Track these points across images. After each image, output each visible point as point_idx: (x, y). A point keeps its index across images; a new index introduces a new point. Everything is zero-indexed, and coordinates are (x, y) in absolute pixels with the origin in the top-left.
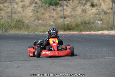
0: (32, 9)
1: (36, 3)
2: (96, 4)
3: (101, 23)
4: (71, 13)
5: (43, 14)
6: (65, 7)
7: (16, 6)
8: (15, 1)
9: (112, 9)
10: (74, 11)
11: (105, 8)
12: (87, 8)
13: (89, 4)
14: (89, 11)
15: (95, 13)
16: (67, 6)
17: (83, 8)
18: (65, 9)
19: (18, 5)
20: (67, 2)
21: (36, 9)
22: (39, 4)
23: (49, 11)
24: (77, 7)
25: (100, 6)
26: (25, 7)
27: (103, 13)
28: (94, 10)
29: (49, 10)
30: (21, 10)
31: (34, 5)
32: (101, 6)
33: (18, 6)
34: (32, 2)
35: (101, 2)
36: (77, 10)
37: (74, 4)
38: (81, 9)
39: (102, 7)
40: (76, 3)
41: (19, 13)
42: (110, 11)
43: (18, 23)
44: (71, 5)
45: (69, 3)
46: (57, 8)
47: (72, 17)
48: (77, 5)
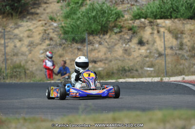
0: (44, 49)
1: (51, 39)
2: (148, 41)
3: (151, 71)
4: (105, 54)
5: (60, 56)
6: (97, 45)
7: (18, 44)
8: (18, 37)
9: (171, 48)
10: (111, 52)
11: (161, 47)
12: (132, 48)
13: (135, 40)
14: (134, 51)
15: (145, 55)
16: (100, 44)
17: (125, 47)
18: (97, 49)
19: (22, 42)
20: (101, 38)
21: (50, 49)
22: (56, 41)
23: (72, 52)
24: (116, 45)
25: (153, 44)
26: (33, 45)
27: (157, 55)
28: (143, 50)
29: (71, 49)
30: (27, 49)
31: (47, 42)
32: (156, 44)
33: (22, 45)
34: (44, 38)
35: (156, 38)
36: (117, 49)
37: (112, 40)
38: (123, 48)
39: (157, 46)
40: (115, 39)
41: (22, 54)
42: (169, 51)
43: (18, 70)
44: (106, 42)
45: (104, 40)
46: (84, 47)
47: (107, 62)
48: (116, 43)
